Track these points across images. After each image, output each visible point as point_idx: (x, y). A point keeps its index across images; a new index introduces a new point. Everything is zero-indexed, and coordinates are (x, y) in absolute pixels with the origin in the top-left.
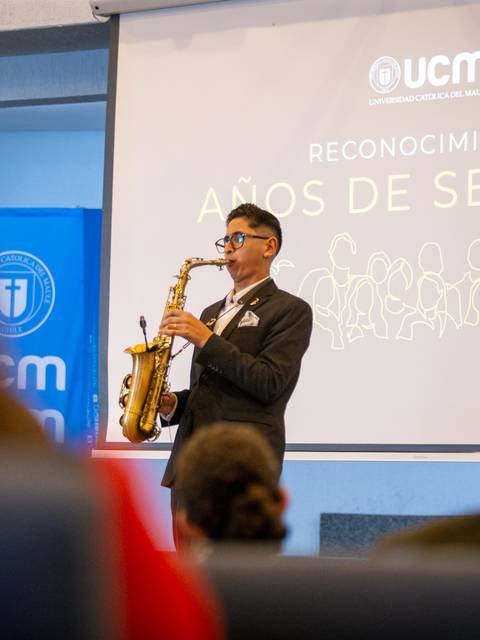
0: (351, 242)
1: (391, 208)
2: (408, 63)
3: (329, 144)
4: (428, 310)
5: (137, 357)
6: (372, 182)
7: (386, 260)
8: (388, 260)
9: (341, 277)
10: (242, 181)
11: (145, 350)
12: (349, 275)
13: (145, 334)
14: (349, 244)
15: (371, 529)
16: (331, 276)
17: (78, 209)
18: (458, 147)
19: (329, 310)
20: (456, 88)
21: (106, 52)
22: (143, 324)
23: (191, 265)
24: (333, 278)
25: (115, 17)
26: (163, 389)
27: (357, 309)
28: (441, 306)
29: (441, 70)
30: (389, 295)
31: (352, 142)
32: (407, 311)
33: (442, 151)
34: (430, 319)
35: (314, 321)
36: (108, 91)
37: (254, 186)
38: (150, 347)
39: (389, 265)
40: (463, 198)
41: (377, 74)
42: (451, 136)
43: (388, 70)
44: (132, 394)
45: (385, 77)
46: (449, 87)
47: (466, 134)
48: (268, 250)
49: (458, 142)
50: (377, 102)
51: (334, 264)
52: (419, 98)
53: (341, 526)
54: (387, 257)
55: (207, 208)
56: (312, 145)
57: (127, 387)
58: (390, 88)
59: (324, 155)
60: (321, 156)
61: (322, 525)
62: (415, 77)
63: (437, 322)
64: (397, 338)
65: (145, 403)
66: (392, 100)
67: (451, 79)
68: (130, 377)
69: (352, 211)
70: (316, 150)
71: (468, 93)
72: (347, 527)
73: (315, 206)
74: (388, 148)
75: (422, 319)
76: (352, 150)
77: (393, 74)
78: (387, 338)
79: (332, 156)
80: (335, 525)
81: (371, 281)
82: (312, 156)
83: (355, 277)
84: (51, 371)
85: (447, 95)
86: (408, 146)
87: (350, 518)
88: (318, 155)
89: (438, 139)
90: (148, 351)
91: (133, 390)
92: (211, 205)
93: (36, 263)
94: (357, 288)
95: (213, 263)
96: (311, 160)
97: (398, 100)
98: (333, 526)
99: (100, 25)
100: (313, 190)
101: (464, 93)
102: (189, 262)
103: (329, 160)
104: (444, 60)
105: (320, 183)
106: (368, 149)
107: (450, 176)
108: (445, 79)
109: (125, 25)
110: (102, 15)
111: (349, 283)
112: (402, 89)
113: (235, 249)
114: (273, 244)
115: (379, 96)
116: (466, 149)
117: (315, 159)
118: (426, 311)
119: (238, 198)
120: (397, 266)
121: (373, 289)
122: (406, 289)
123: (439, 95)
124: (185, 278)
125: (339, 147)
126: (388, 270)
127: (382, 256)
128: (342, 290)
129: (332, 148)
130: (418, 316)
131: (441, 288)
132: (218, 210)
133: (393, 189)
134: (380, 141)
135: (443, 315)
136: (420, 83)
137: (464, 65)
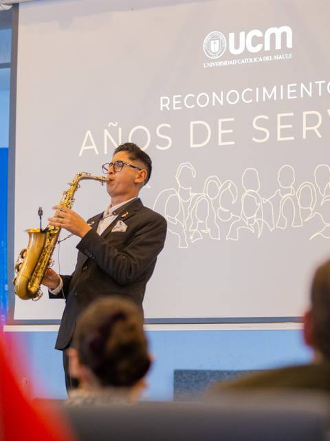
0: (192, 168)
1: (221, 143)
2: (232, 36)
3: (174, 97)
5: (33, 235)
6: (206, 124)
7: (218, 182)
8: (220, 182)
9: (185, 195)
10: (111, 125)
12: (190, 194)
13: (41, 220)
14: (190, 170)
15: (211, 380)
16: (178, 194)
18: (270, 97)
19: (176, 219)
20: (267, 53)
21: (8, 32)
22: (40, 213)
23: (81, 177)
24: (179, 196)
25: (16, 6)
26: (48, 264)
27: (197, 218)
28: (259, 216)
29: (256, 41)
30: (221, 208)
31: (191, 95)
32: (234, 219)
33: (257, 100)
34: (251, 225)
35: (168, 229)
36: (12, 60)
37: (120, 129)
38: (44, 228)
39: (220, 185)
40: (273, 134)
41: (209, 45)
42: (264, 89)
43: (217, 41)
44: (25, 263)
45: (215, 47)
46: (262, 53)
47: (275, 88)
48: (139, 178)
49: (269, 93)
50: (211, 65)
51: (180, 186)
52: (240, 62)
53: (190, 379)
54: (218, 179)
55: (86, 146)
56: (162, 98)
57: (22, 257)
58: (219, 55)
59: (171, 105)
60: (169, 106)
61: (174, 378)
62: (237, 46)
63: (256, 226)
64: (227, 239)
65: (34, 271)
66: (220, 63)
67: (263, 47)
68: (25, 250)
69: (192, 146)
70: (165, 101)
71: (276, 58)
72: (193, 380)
73: (165, 143)
74: (219, 100)
75: (245, 225)
76: (191, 101)
77: (221, 44)
78: (219, 239)
79: (177, 105)
80: (184, 378)
81: (207, 197)
82: (162, 105)
83: (196, 194)
85: (261, 59)
86: (233, 97)
87: (195, 373)
88: (167, 105)
89: (254, 91)
90: (41, 231)
91: (26, 260)
92: (89, 143)
94: (197, 203)
95: (97, 179)
96: (162, 109)
97: (225, 63)
98: (183, 378)
99: (5, 11)
100: (163, 131)
101: (273, 57)
102: (80, 175)
103: (174, 108)
104: (258, 33)
105: (168, 126)
106: (203, 100)
107: (264, 119)
108: (259, 48)
109: (22, 10)
110: (6, 4)
111: (191, 199)
112: (228, 56)
113: (115, 172)
114: (143, 175)
115: (211, 61)
116: (275, 99)
117: (164, 108)
118: (248, 218)
119: (108, 137)
120: (226, 185)
121: (208, 203)
122: (233, 202)
123: (255, 59)
124: (76, 186)
125: (182, 99)
126: (219, 189)
127: (214, 179)
128: (186, 205)
129: (177, 99)
130: (242, 223)
131: (259, 201)
132: (94, 147)
133: (222, 129)
134: (212, 94)
135: (260, 222)
136: (241, 50)
137: (273, 36)
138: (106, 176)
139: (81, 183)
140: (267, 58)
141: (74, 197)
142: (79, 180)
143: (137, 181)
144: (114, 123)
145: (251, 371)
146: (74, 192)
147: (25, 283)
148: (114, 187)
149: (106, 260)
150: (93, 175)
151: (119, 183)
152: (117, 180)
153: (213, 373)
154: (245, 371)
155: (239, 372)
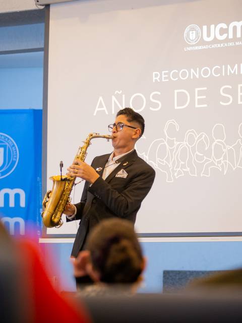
0: (176, 124)
1: (197, 106)
2: (205, 28)
3: (163, 72)
4: (218, 160)
5: (56, 182)
6: (186, 92)
8: (196, 134)
9: (171, 143)
10: (117, 93)
11: (60, 179)
12: (175, 143)
13: (61, 171)
14: (175, 126)
15: (190, 278)
16: (166, 143)
17: (30, 110)
18: (232, 72)
20: (231, 40)
21: (42, 25)
22: (62, 165)
23: (92, 137)
24: (167, 144)
25: (48, 6)
26: (68, 201)
27: (180, 160)
28: (225, 158)
29: (223, 31)
30: (197, 152)
31: (175, 71)
32: (207, 161)
33: (224, 74)
34: (219, 165)
36: (44, 46)
37: (124, 96)
38: (63, 178)
39: (196, 136)
40: (236, 99)
41: (188, 35)
42: (229, 66)
43: (194, 32)
44: (50, 201)
45: (193, 36)
46: (227, 40)
47: (236, 65)
48: (135, 134)
49: (233, 70)
50: (189, 49)
51: (167, 137)
52: (211, 46)
53: (174, 277)
54: (195, 131)
55: (99, 107)
56: (154, 73)
57: (49, 197)
59: (161, 78)
60: (159, 79)
61: (164, 277)
62: (209, 35)
63: (222, 166)
64: (202, 175)
65: (56, 207)
66: (196, 48)
67: (228, 36)
68: (50, 192)
69: (176, 108)
70: (156, 76)
71: (237, 44)
72: (177, 278)
73: (156, 105)
74: (195, 74)
75: (215, 165)
76: (175, 75)
77: (197, 34)
78: (196, 175)
79: (165, 78)
80: (171, 276)
81: (187, 145)
82: (154, 78)
83: (179, 143)
84: (17, 196)
85: (226, 45)
86: (206, 72)
87: (179, 272)
88: (157, 78)
89: (221, 68)
90: (62, 180)
91: (51, 199)
92: (101, 106)
93: (8, 139)
95: (104, 137)
96: (154, 80)
97: (200, 48)
98: (170, 277)
99: (40, 10)
100: (155, 97)
101: (235, 43)
102: (91, 135)
103: (163, 80)
104: (224, 26)
105: (159, 93)
106: (184, 74)
107: (229, 88)
108: (225, 36)
109: (53, 10)
110: (40, 5)
111: (175, 146)
112: (202, 43)
113: (117, 131)
114: (138, 132)
115: (190, 46)
116: (236, 73)
117: (156, 80)
118: (217, 160)
119: (115, 102)
120: (201, 137)
121: (188, 149)
122: (206, 149)
123: (222, 45)
124: (88, 144)
125: (168, 74)
126: (196, 139)
127: (192, 132)
128: (172, 151)
129: (165, 74)
130: (212, 164)
131: (225, 148)
132: (105, 108)
133: (198, 96)
134: (190, 70)
135: (226, 163)
136: (211, 38)
137: (235, 28)
138: (111, 134)
139: (92, 141)
140: (231, 44)
141: (87, 152)
142: (90, 139)
143: (134, 137)
144: (119, 91)
145: (219, 272)
146: (87, 147)
147: (50, 216)
148: (117, 142)
149: (109, 200)
150: (101, 134)
151: (120, 139)
152: (119, 137)
153: (192, 273)
154: (215, 272)
155: (211, 272)
